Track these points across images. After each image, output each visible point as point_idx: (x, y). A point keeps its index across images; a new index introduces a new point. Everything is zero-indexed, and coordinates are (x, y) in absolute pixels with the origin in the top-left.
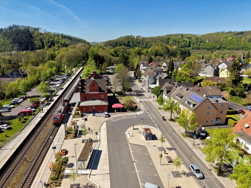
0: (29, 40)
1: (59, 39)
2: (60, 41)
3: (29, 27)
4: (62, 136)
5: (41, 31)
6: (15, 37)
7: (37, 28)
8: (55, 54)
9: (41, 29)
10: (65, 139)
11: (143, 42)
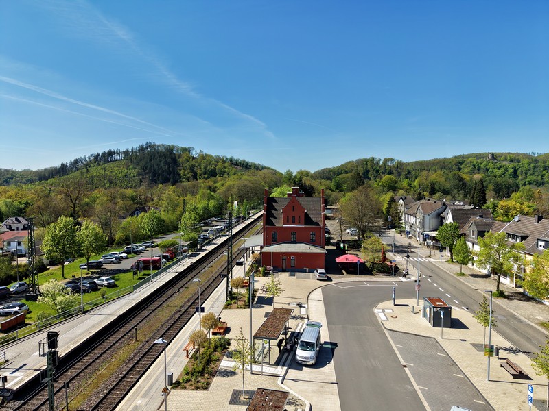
0: (171, 169)
1: (225, 167)
2: (227, 170)
3: (174, 146)
4: (217, 304)
5: (194, 152)
6: (147, 163)
7: (187, 147)
8: (216, 187)
9: (193, 149)
10: (226, 307)
11: (399, 172)
